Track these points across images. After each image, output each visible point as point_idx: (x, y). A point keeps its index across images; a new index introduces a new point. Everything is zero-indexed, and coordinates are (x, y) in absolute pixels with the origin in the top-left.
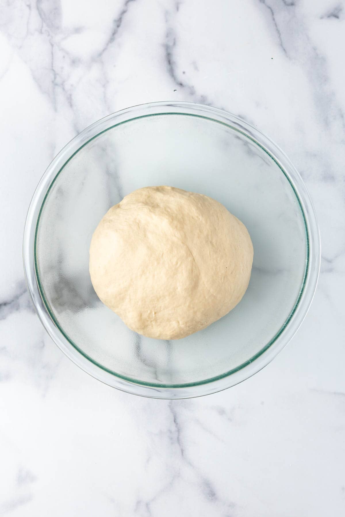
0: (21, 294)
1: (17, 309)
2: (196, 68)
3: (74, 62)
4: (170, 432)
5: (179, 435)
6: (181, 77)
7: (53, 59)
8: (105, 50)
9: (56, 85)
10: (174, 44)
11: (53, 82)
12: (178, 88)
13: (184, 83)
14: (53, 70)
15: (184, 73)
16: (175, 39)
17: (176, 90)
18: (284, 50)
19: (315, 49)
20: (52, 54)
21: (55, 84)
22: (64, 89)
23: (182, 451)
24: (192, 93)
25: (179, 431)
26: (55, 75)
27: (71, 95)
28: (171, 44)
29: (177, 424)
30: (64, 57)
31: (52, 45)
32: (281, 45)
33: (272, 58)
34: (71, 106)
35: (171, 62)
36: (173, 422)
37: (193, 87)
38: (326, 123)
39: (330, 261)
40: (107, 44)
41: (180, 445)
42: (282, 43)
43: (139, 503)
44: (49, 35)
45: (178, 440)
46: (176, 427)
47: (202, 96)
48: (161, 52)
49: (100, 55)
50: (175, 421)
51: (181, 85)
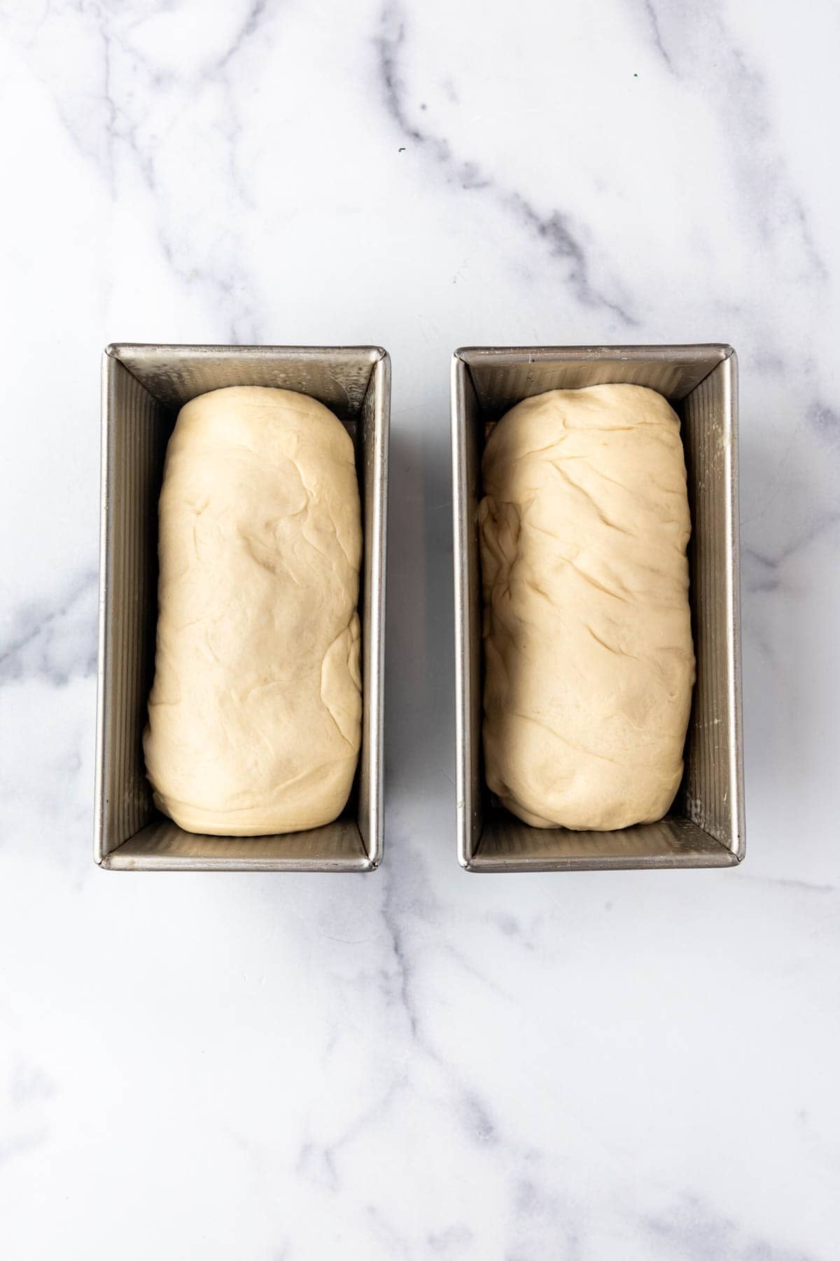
0: (26, 640)
1: (16, 677)
2: (453, 97)
3: (159, 80)
4: (385, 976)
5: (405, 983)
6: (415, 117)
7: (108, 72)
8: (231, 52)
9: (116, 134)
10: (401, 37)
11: (108, 128)
12: (408, 143)
13: (423, 133)
14: (108, 99)
15: (424, 107)
16: (402, 26)
17: (404, 149)
18: (665, 55)
19: (737, 54)
20: (107, 61)
21: (112, 132)
22: (134, 146)
23: (414, 1023)
24: (443, 155)
25: (406, 973)
26: (114, 111)
27: (151, 160)
28: (392, 37)
29: (402, 956)
30: (135, 68)
31: (107, 40)
32: (658, 43)
33: (636, 75)
34: (152, 185)
35: (393, 81)
36: (392, 953)
37: (445, 141)
38: (765, 232)
39: (771, 564)
40: (240, 38)
41: (408, 1008)
42: (659, 37)
43: (307, 1148)
44: (99, 15)
45: (405, 995)
46: (399, 963)
47: (466, 164)
48: (369, 59)
49: (222, 62)
50: (396, 949)
51: (417, 136)
